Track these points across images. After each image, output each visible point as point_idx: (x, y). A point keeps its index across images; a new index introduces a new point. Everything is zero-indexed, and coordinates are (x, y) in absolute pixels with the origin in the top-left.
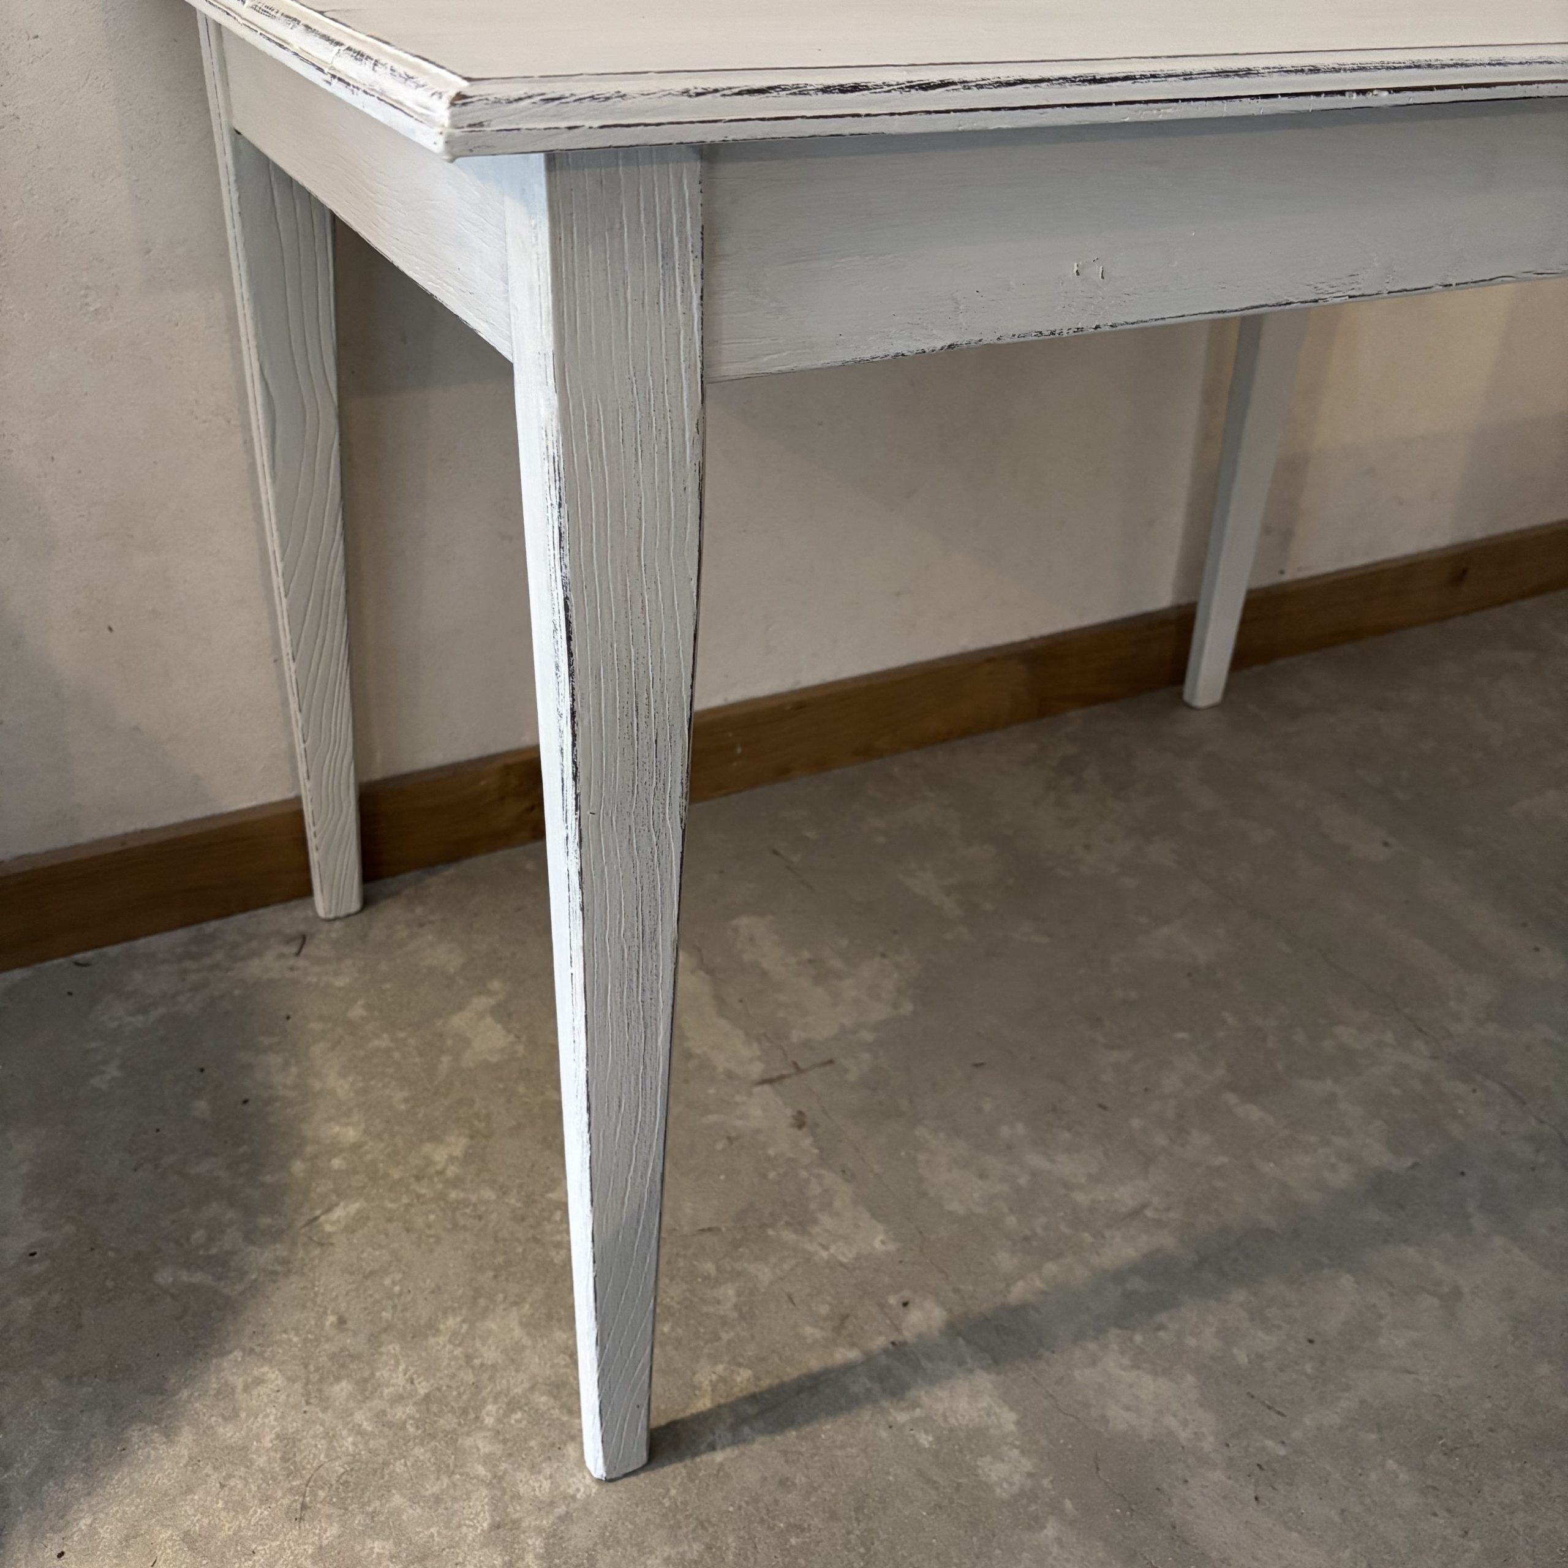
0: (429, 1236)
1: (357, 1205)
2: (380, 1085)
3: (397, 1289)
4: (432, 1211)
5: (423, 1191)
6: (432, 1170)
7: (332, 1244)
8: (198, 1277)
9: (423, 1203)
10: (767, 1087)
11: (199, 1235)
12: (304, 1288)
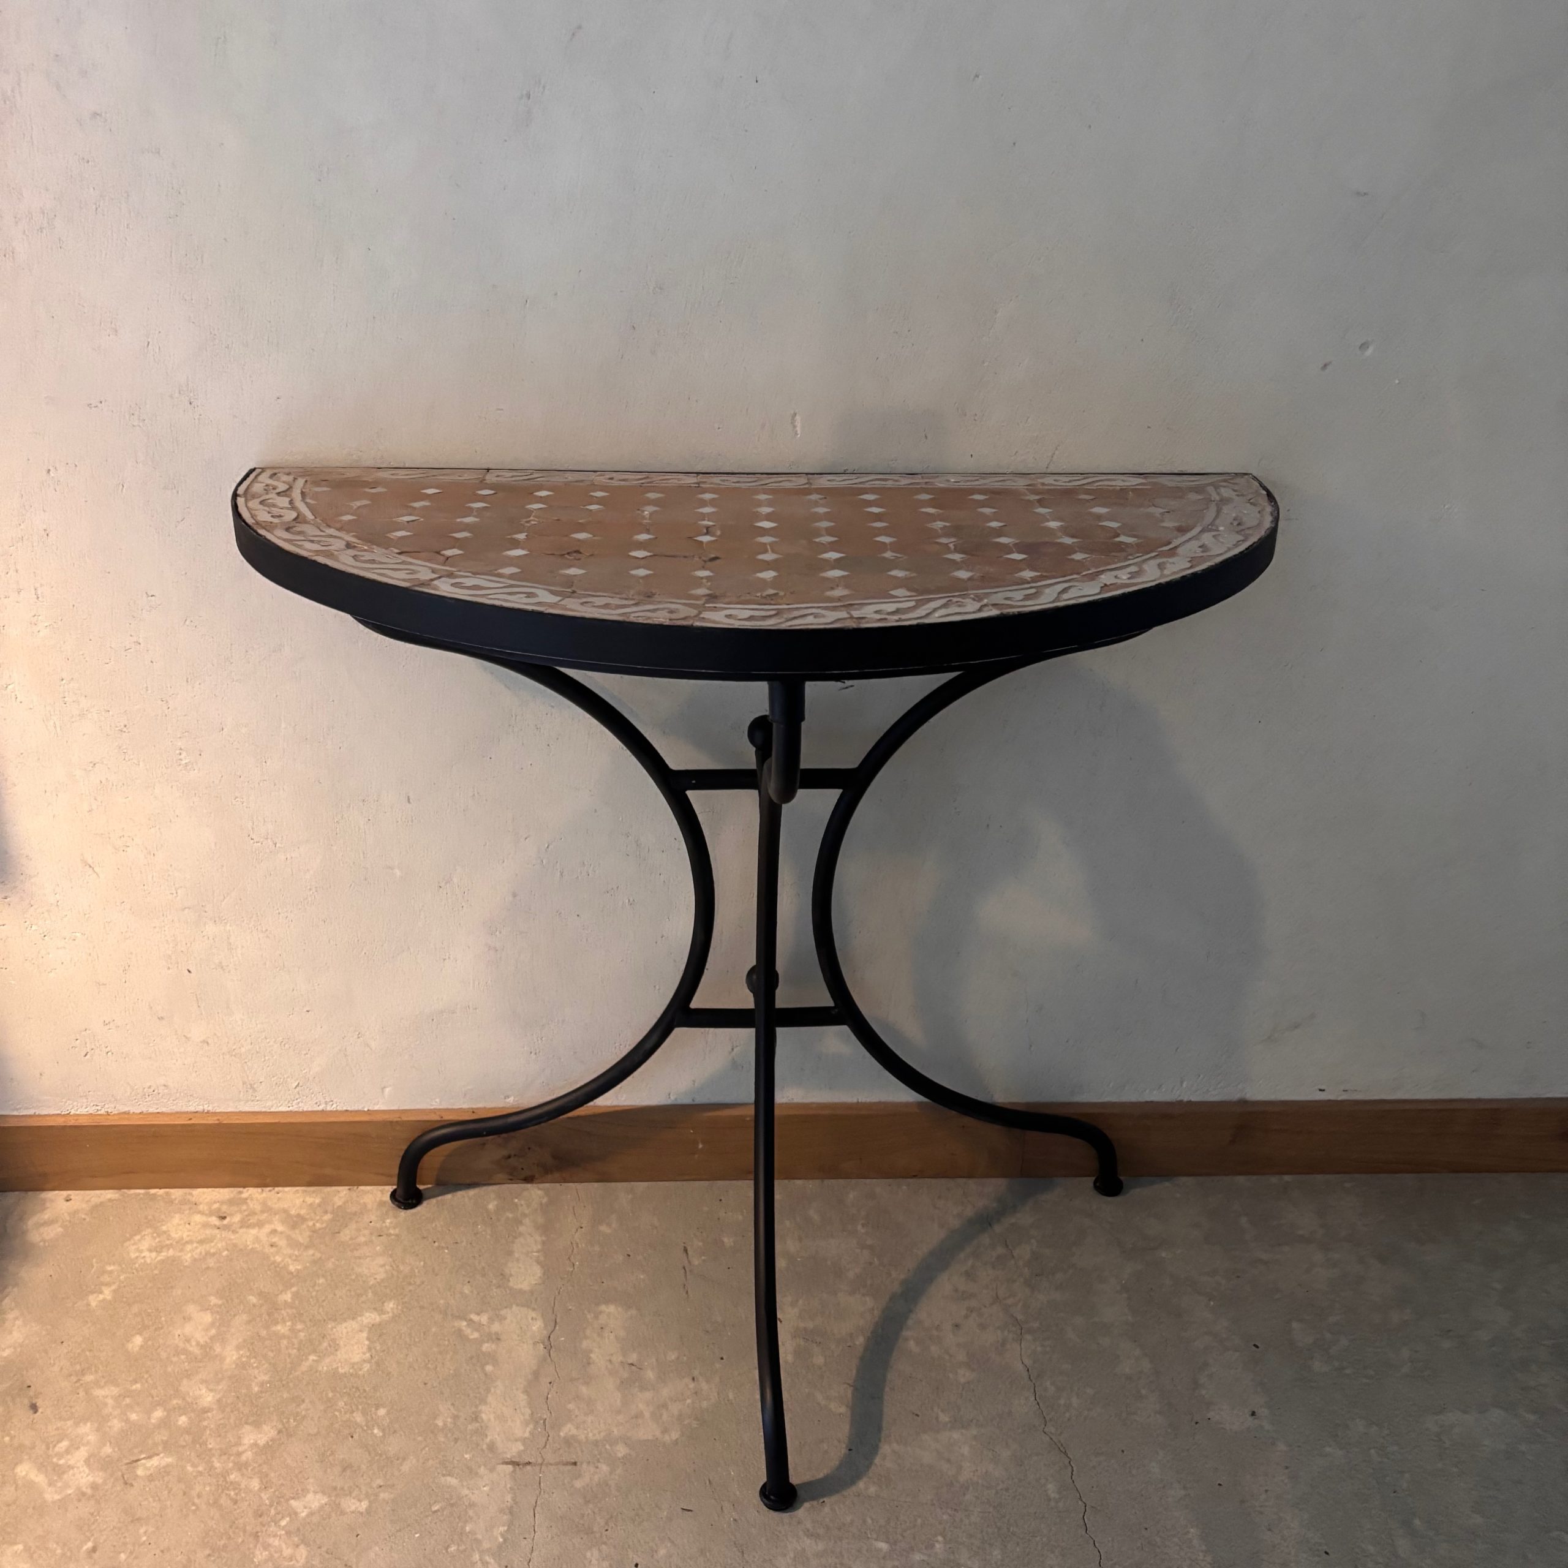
0: (194, 1504)
1: (169, 1460)
2: (255, 1365)
3: (144, 1538)
4: (210, 1484)
5: (217, 1465)
6: (235, 1450)
7: (132, 1485)
8: (40, 1479)
9: (210, 1475)
10: (510, 1467)
11: (65, 1444)
12: (92, 1514)
